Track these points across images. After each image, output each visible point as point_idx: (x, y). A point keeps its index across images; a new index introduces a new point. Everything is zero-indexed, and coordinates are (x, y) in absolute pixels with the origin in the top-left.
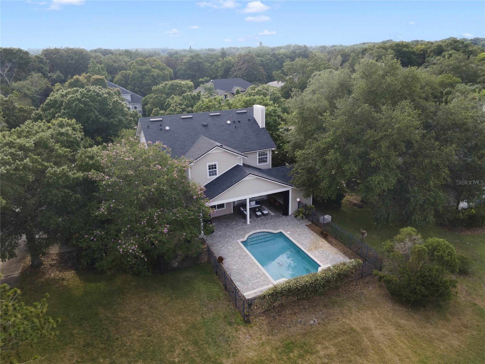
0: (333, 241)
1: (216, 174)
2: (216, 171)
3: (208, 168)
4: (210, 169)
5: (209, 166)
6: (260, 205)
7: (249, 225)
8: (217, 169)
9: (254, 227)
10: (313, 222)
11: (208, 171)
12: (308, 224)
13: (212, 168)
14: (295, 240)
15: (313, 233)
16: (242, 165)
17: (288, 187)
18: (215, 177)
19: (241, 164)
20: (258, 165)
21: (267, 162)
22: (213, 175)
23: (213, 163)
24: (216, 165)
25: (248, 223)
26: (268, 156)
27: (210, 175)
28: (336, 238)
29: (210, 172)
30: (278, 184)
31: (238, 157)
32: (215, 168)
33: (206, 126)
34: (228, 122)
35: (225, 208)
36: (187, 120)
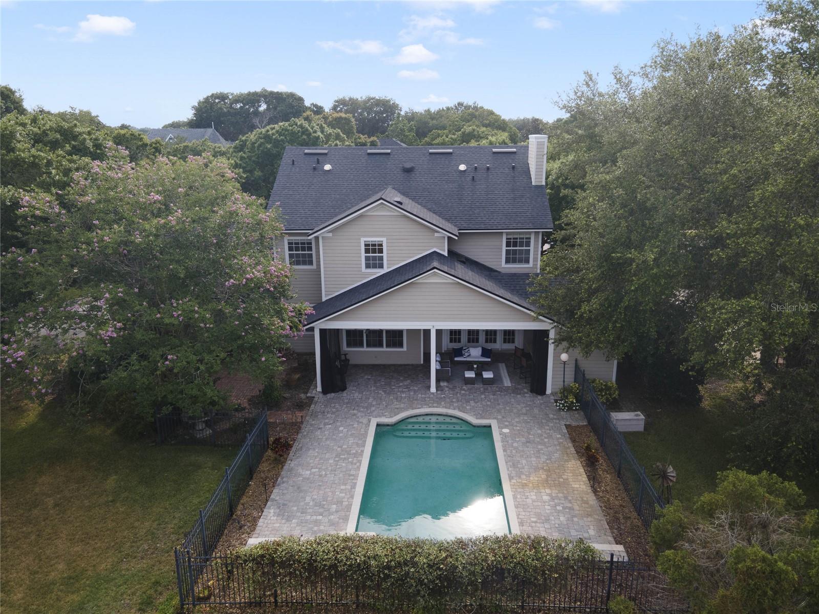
0: (608, 478)
1: (381, 266)
2: (381, 258)
3: (363, 248)
4: (367, 251)
5: (366, 245)
6: (489, 360)
7: (433, 393)
8: (385, 255)
9: (438, 401)
10: (590, 423)
11: (363, 255)
12: (574, 424)
13: (374, 249)
14: (505, 450)
15: (569, 448)
16: (446, 254)
17: (545, 321)
18: (379, 272)
19: (444, 250)
20: (504, 266)
21: (527, 261)
22: (375, 267)
23: (376, 239)
24: (381, 245)
25: (433, 389)
26: (532, 248)
27: (368, 266)
28: (619, 474)
29: (367, 259)
30: (520, 311)
31: (436, 235)
32: (381, 251)
33: (409, 171)
34: (462, 167)
35: (405, 349)
36: (378, 157)
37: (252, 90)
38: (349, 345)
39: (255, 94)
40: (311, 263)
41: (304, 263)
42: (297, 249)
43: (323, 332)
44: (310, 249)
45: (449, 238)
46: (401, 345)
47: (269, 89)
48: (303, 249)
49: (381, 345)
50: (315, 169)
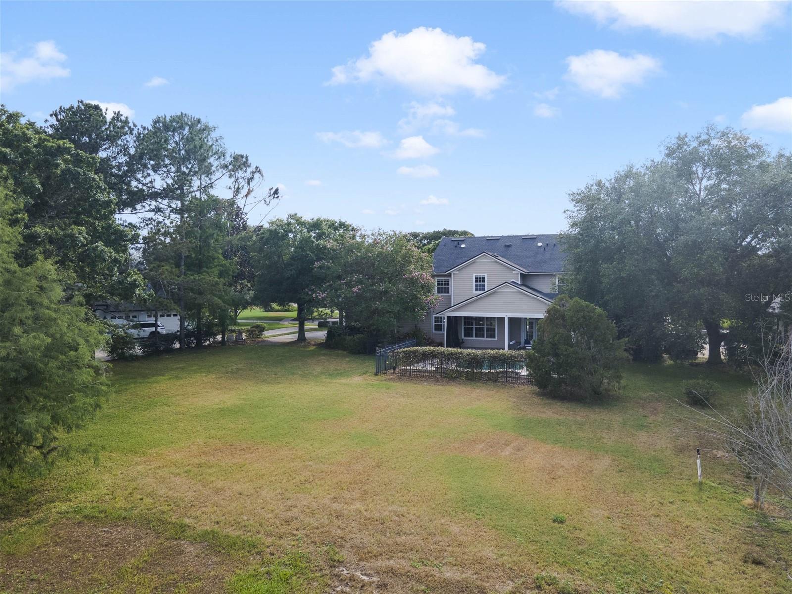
1: (484, 289)
2: (484, 285)
3: (474, 279)
4: (476, 281)
5: (476, 278)
8: (486, 283)
11: (474, 283)
13: (480, 280)
16: (519, 282)
22: (480, 289)
23: (481, 275)
24: (484, 278)
27: (476, 289)
29: (476, 285)
31: (514, 272)
32: (484, 281)
33: (508, 246)
34: (540, 244)
35: (496, 339)
36: (492, 241)
37: (436, 230)
38: (465, 336)
39: (438, 232)
40: (448, 292)
41: (445, 292)
42: (442, 284)
43: (449, 318)
44: (448, 284)
45: (521, 274)
46: (495, 337)
47: (448, 229)
48: (445, 284)
49: (484, 337)
50: (456, 246)
